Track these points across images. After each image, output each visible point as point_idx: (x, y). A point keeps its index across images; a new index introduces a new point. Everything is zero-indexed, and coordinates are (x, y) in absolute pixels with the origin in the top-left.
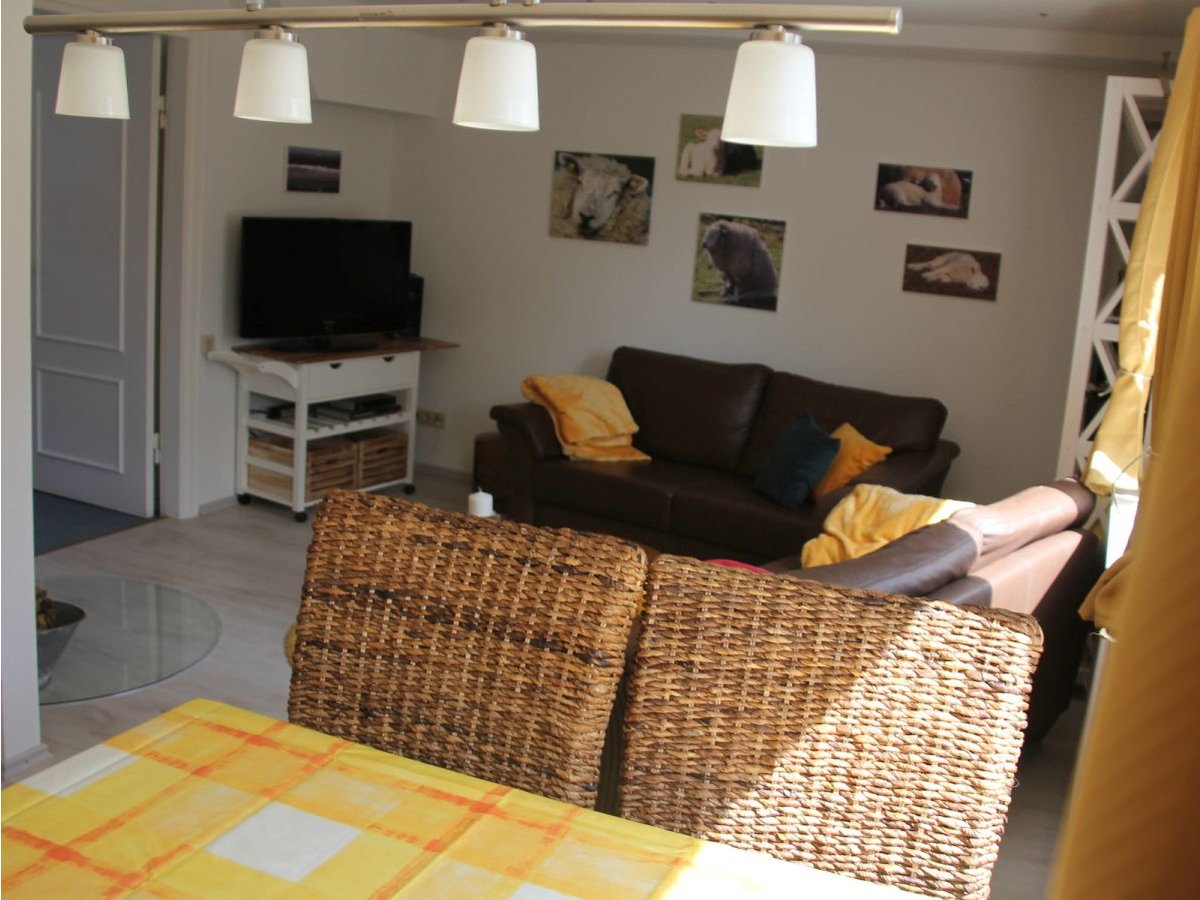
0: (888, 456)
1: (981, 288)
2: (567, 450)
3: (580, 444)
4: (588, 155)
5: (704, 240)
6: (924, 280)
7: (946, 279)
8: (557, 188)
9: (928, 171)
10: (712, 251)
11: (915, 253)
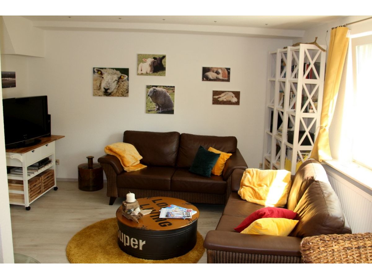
0: (231, 157)
1: (235, 102)
2: (126, 169)
3: (130, 166)
4: (105, 68)
5: (148, 94)
6: (219, 101)
7: (225, 100)
8: (95, 80)
9: (218, 68)
10: (151, 97)
11: (215, 93)
